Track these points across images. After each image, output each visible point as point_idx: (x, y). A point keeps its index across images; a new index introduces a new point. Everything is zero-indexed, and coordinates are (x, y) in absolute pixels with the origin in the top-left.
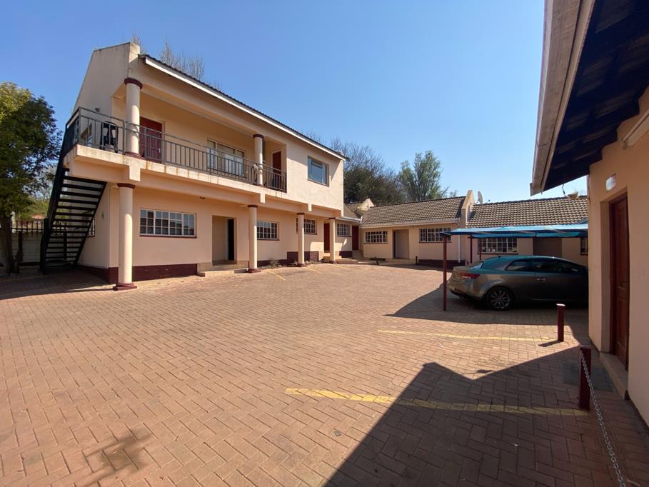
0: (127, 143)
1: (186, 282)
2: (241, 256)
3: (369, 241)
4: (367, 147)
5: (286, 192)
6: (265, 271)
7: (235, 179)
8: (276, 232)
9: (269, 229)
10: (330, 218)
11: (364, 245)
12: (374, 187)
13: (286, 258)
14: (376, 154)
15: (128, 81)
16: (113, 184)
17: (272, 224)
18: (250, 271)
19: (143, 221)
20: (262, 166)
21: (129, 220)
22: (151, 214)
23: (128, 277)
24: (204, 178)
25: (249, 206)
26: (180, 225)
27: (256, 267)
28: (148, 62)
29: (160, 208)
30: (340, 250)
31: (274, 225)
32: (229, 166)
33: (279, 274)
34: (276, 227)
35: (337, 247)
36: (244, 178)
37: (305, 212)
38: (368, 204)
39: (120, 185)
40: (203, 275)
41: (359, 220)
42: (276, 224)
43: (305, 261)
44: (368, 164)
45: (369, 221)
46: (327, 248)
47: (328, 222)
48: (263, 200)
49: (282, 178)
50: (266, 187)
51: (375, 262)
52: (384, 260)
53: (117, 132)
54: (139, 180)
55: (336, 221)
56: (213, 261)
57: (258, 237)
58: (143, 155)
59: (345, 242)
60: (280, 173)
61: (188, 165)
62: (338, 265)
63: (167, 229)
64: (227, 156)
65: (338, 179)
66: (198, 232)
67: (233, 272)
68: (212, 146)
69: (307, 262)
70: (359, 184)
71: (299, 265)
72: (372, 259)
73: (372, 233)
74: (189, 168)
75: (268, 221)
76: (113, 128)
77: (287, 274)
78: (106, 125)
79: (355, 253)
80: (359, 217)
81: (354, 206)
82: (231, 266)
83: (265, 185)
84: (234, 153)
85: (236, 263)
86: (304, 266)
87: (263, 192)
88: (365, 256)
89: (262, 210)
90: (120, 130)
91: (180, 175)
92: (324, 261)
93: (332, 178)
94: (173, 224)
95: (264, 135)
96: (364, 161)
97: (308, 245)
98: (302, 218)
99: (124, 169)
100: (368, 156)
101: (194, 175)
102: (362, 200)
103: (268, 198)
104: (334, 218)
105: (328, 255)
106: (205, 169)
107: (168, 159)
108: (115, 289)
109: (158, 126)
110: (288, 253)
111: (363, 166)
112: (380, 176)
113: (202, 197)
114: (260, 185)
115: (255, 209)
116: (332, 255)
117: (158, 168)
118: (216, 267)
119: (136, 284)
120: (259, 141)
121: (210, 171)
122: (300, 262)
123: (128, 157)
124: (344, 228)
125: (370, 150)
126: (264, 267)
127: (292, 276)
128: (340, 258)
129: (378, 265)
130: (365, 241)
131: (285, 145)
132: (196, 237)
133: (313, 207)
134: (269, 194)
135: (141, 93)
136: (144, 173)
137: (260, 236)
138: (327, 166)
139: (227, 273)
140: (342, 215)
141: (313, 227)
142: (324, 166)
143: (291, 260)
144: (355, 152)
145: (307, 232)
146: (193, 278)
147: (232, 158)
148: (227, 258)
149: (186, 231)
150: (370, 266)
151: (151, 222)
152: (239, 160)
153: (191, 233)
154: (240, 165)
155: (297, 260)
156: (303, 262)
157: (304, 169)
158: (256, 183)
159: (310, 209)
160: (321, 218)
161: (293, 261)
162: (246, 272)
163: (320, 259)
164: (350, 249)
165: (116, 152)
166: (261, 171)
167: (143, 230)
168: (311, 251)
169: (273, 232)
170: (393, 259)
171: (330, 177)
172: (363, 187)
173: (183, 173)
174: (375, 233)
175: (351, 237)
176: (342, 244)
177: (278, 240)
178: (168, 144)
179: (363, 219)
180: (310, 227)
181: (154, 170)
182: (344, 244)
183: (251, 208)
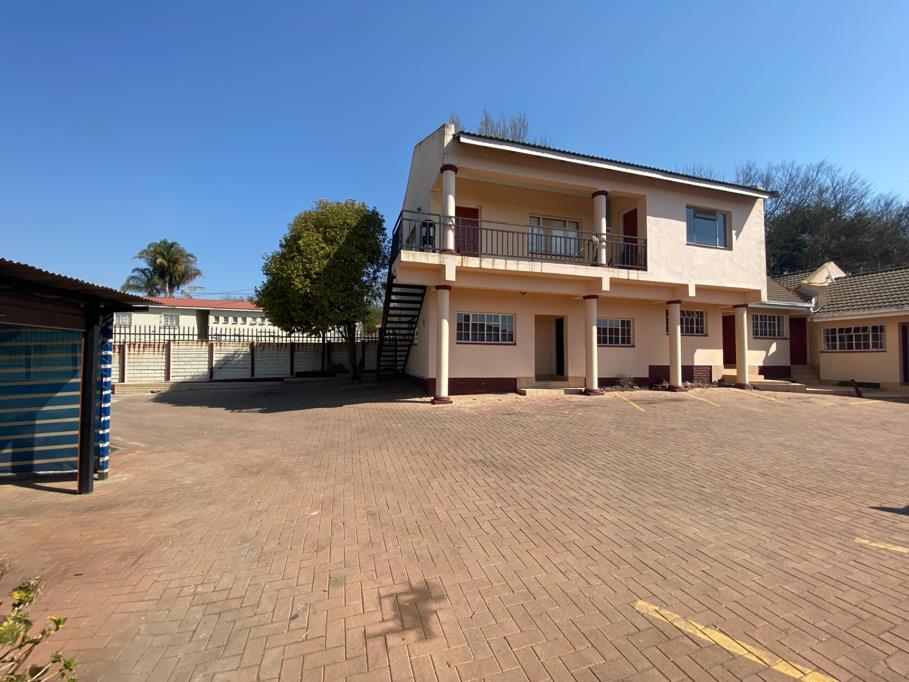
0: (444, 239)
1: (503, 400)
2: (573, 370)
3: (834, 347)
4: (822, 164)
5: (646, 270)
6: (611, 395)
7: (564, 262)
8: (629, 334)
9: (617, 330)
10: (735, 307)
11: (822, 356)
12: (843, 238)
13: (647, 376)
14: (844, 174)
15: (445, 168)
16: (431, 287)
17: (623, 322)
18: (588, 392)
19: (459, 326)
20: (605, 237)
21: (445, 325)
22: (467, 318)
23: (444, 391)
24: (524, 266)
25: (586, 298)
26: (497, 329)
27: (595, 386)
28: (463, 140)
29: (476, 309)
30: (761, 364)
31: (626, 324)
32: (557, 246)
33: (634, 401)
34: (629, 325)
35: (754, 358)
36: (577, 259)
37: (683, 299)
38: (829, 273)
39: (438, 288)
40: (524, 394)
41: (806, 305)
42: (628, 322)
43: (683, 381)
44: (826, 196)
45: (833, 307)
46: (730, 359)
47: (730, 312)
48: (606, 286)
49: (639, 248)
50: (612, 266)
51: (852, 389)
52: (875, 386)
53: (435, 229)
54: (454, 279)
55: (750, 310)
56: (536, 375)
57: (599, 342)
58: (460, 250)
59: (773, 348)
60: (635, 241)
61: (505, 253)
62: (756, 393)
63: (483, 334)
64: (555, 233)
65: (752, 235)
66: (518, 337)
67: (562, 392)
68: (535, 223)
69: (688, 384)
70: (806, 237)
71: (673, 389)
72: (842, 384)
73: (841, 331)
74: (507, 257)
75: (615, 317)
76: (431, 225)
77: (649, 402)
78: (424, 224)
79: (797, 370)
80: (808, 299)
81: (793, 280)
82: (560, 383)
83: (610, 264)
84: (565, 226)
85: (566, 379)
86: (682, 391)
87: (606, 275)
88: (822, 377)
89: (605, 302)
90: (437, 226)
91: (496, 267)
92: (723, 383)
93: (737, 235)
94: (489, 328)
95: (608, 190)
96: (815, 191)
97: (689, 353)
98: (676, 310)
99: (440, 269)
100: (825, 181)
101: (512, 266)
102: (814, 265)
103: (614, 282)
104: (746, 306)
105: (732, 372)
106: (526, 255)
107: (484, 251)
108: (433, 402)
109: (474, 213)
110: (650, 367)
111: (813, 201)
112: (858, 215)
113: (522, 291)
114: (602, 265)
115: (595, 300)
116: (742, 371)
117: (473, 262)
118: (540, 383)
119: (452, 398)
120: (602, 199)
121: (533, 256)
122: (673, 383)
123: (444, 256)
124: (766, 325)
125: (830, 168)
126: (609, 388)
127: (658, 406)
128: (761, 379)
129: (859, 395)
130: (822, 346)
131: (644, 196)
132: (515, 344)
133: (699, 288)
134: (616, 276)
135: (456, 178)
136: (460, 271)
137: (601, 341)
138: (726, 216)
139: (555, 393)
140: (764, 298)
141: (700, 322)
142: (720, 217)
143: (657, 378)
144: (791, 179)
145: (686, 331)
146: (512, 396)
147: (561, 233)
148: (554, 371)
149: (504, 335)
150: (838, 397)
151: (467, 326)
152: (572, 234)
153: (509, 338)
154: (573, 241)
155: (668, 380)
156: (680, 384)
157: (680, 227)
158: (595, 263)
159: (692, 293)
160: (716, 306)
161: (659, 381)
162: (580, 393)
163: (715, 378)
164: (785, 361)
165: (434, 252)
166: (604, 244)
167: (459, 337)
168: (696, 364)
169: (623, 334)
170: (902, 384)
171: (734, 232)
172: (816, 242)
173: (500, 264)
174: (849, 330)
175: (786, 339)
176: (764, 353)
177: (633, 346)
178: (484, 232)
179: (817, 303)
180: (692, 323)
181: (470, 265)
182: (770, 353)
183: (588, 300)
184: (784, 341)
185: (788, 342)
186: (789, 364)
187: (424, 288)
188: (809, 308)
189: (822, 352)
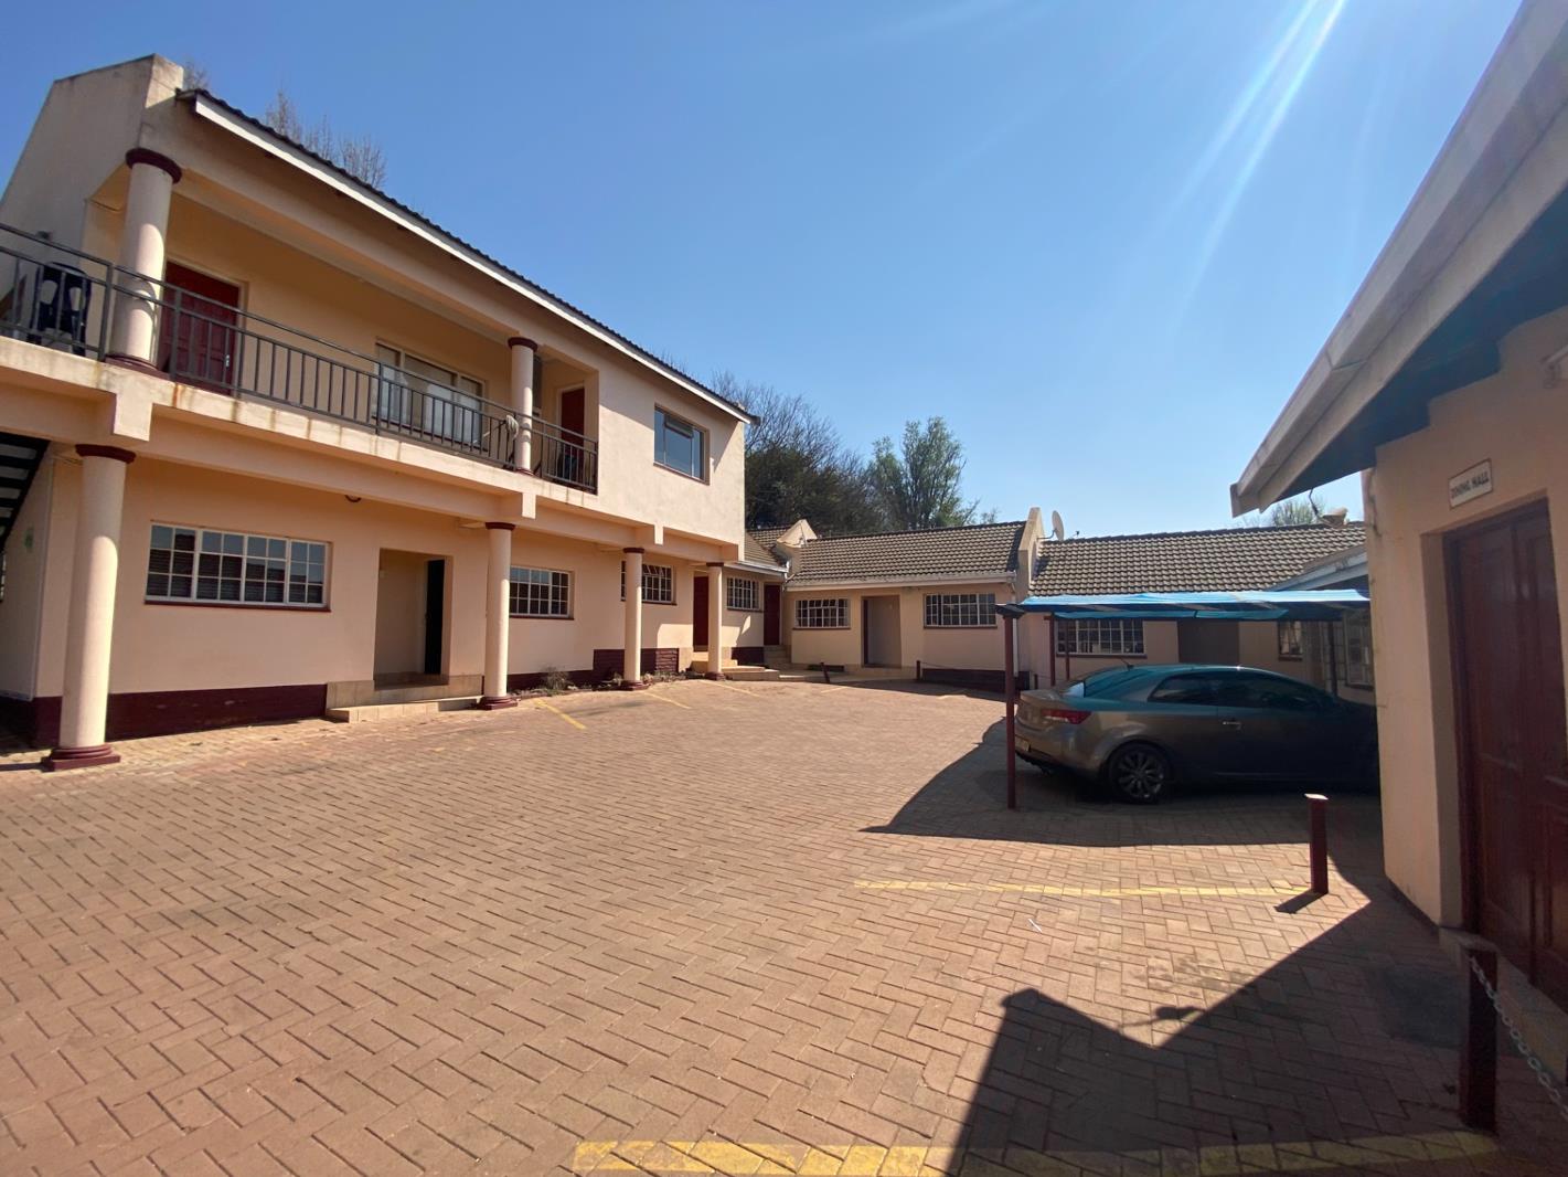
0: (118, 326)
1: (285, 740)
2: (461, 661)
3: (805, 621)
4: (799, 399)
5: (595, 492)
6: (530, 704)
7: (450, 451)
8: (564, 597)
9: (545, 589)
10: (710, 565)
11: (795, 633)
12: (814, 494)
13: (591, 668)
14: (819, 418)
15: (138, 156)
16: (64, 446)
17: (555, 576)
18: (486, 704)
19: (158, 559)
20: (529, 422)
21: (107, 558)
22: (186, 541)
23: (92, 729)
24: (357, 441)
25: (491, 526)
26: (280, 574)
27: (502, 692)
28: (202, 109)
29: (207, 521)
30: (735, 645)
31: (561, 579)
32: (437, 415)
33: (567, 713)
34: (565, 582)
35: (728, 636)
36: (478, 450)
37: (646, 547)
38: (800, 534)
39: (85, 450)
40: (343, 718)
41: (781, 570)
42: (565, 577)
43: (642, 673)
44: (802, 438)
45: (806, 574)
46: (702, 639)
47: (705, 572)
48: (529, 510)
49: (586, 455)
50: (541, 477)
51: (821, 674)
52: (840, 669)
53: (88, 293)
54: (146, 437)
55: (727, 571)
56: (376, 677)
57: (512, 609)
58: (169, 364)
59: (747, 624)
60: (580, 441)
61: (309, 402)
62: (728, 685)
63: (238, 584)
64: (433, 390)
65: (730, 468)
66: (336, 593)
67: (435, 706)
68: (389, 359)
69: (649, 676)
70: (780, 485)
71: (627, 686)
72: (812, 668)
73: (812, 603)
74: (313, 411)
75: (543, 566)
76: (74, 281)
77: (593, 712)
78: (50, 273)
79: (769, 654)
80: (782, 563)
81: (768, 536)
82: (431, 690)
83: (537, 471)
84: (453, 384)
85: (445, 682)
86: (641, 688)
87: (532, 491)
88: (795, 661)
89: (527, 538)
90: (97, 291)
91: (281, 429)
92: (694, 672)
93: (716, 464)
94: (256, 569)
95: (539, 341)
96: (792, 430)
97: (651, 631)
98: (636, 564)
99: (100, 403)
100: (801, 420)
101: (325, 434)
102: (788, 524)
103: (543, 505)
104: (721, 565)
105: (703, 657)
106: (362, 417)
107: (247, 383)
109: (225, 291)
110: (595, 652)
111: (788, 442)
112: (828, 469)
113: (352, 497)
114: (522, 471)
115: (508, 533)
116: (714, 657)
117: (211, 405)
118: (386, 693)
119: (119, 747)
120: (526, 358)
121: (378, 424)
122: (628, 677)
123: (114, 370)
124: (744, 589)
125: (807, 407)
126: (527, 693)
127: (606, 717)
128: (734, 665)
129: (828, 682)
130: (795, 623)
131: (596, 372)
132: (326, 610)
133: (668, 533)
134: (546, 494)
135: (174, 195)
136: (163, 419)
137: (517, 608)
138: (703, 434)
139: (420, 711)
140: (742, 556)
141: (667, 584)
142: (697, 434)
143: (605, 671)
144: (770, 409)
145: (650, 597)
146: (311, 728)
147: (446, 395)
148: (419, 661)
149: (297, 593)
150: (809, 685)
151: (184, 563)
152: (470, 403)
153: (312, 596)
154: (468, 414)
155: (621, 673)
156: (638, 678)
157: (644, 437)
158: (511, 464)
159: (659, 539)
160: (687, 562)
161: (609, 676)
162: (473, 706)
163: (683, 667)
164: (758, 642)
165: (80, 352)
166: (528, 434)
167: (156, 586)
168: (659, 647)
169: (555, 597)
170: (862, 667)
171: (712, 460)
172: (790, 493)
173: (292, 425)
174: (818, 603)
175: (760, 611)
176: (738, 629)
177: (571, 618)
178: (250, 343)
179: (791, 568)
180: (656, 586)
181: (199, 410)
182: (745, 629)
183: (495, 532)
184: (758, 614)
185: (762, 615)
186: (761, 644)
187: (40, 446)
188: (783, 573)
189: (795, 629)
